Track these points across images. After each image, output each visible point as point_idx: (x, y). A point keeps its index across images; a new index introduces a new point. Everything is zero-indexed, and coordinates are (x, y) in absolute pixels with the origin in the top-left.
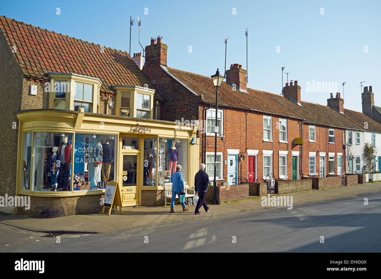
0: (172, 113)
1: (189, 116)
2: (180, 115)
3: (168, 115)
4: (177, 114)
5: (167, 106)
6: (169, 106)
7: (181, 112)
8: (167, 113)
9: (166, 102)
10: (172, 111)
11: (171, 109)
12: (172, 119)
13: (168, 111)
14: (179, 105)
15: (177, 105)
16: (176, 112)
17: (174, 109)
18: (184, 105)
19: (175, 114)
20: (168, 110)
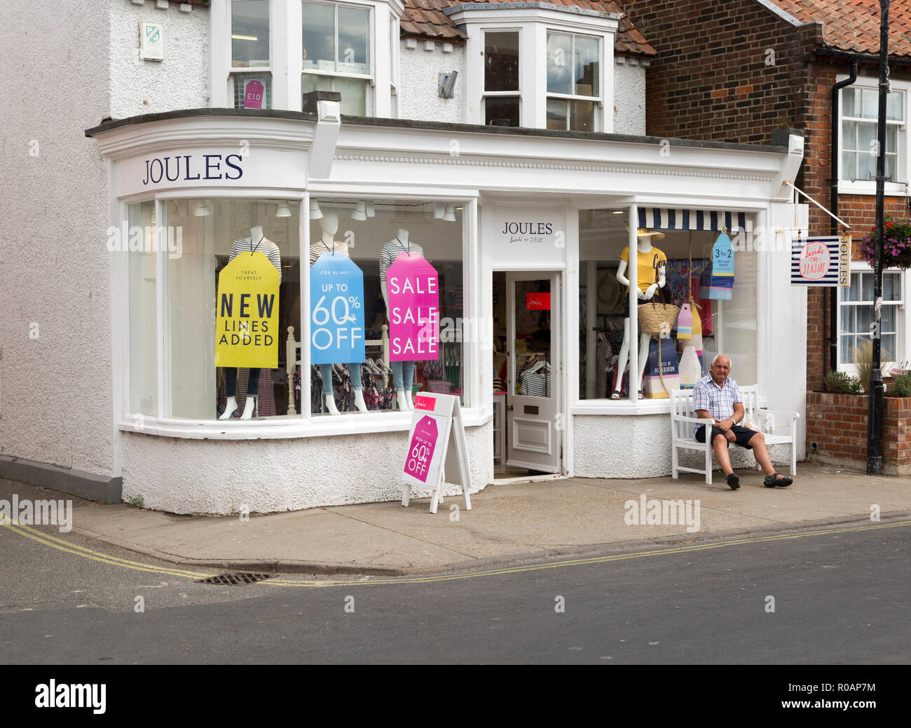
0: (694, 104)
1: (765, 116)
2: (726, 114)
3: (676, 113)
4: (715, 108)
5: (671, 80)
6: (679, 80)
7: (732, 99)
8: (672, 108)
9: (667, 61)
10: (696, 97)
11: (688, 92)
12: (694, 132)
13: (677, 100)
14: (719, 73)
15: (712, 74)
16: (711, 102)
17: (702, 89)
18: (744, 69)
19: (707, 109)
20: (678, 93)
